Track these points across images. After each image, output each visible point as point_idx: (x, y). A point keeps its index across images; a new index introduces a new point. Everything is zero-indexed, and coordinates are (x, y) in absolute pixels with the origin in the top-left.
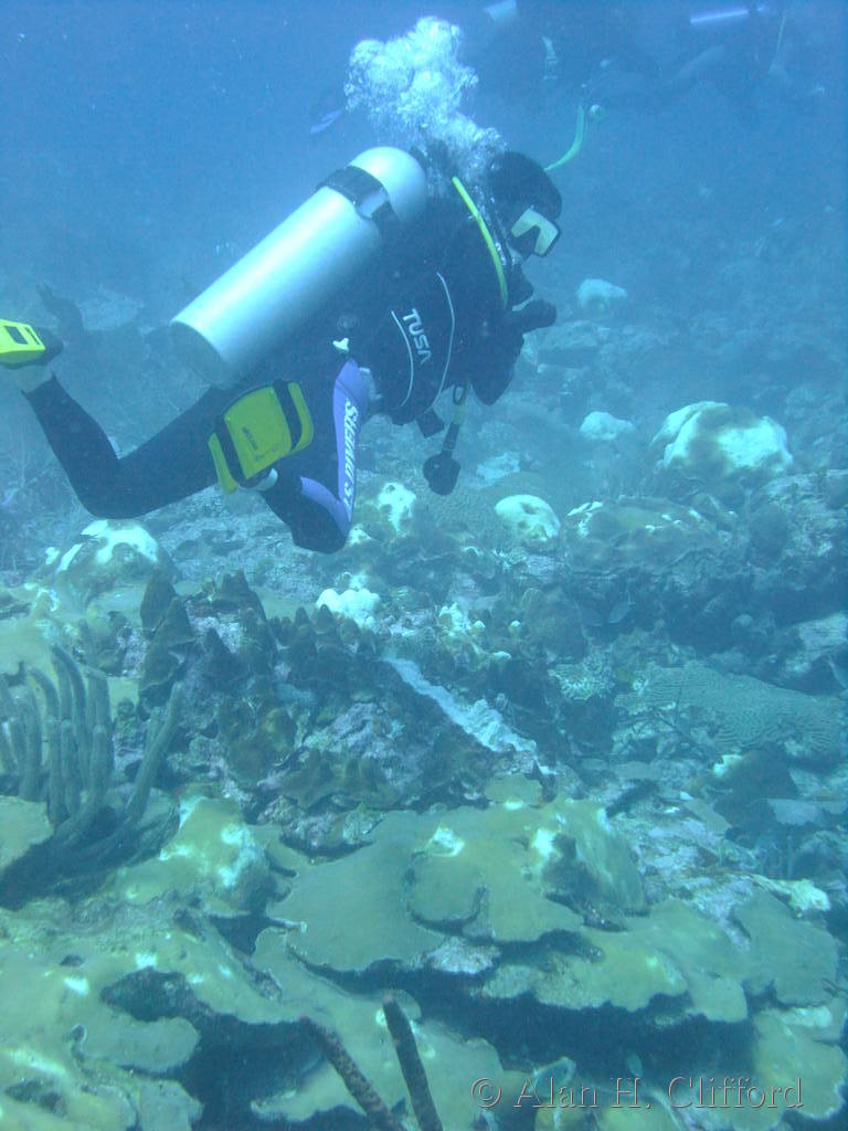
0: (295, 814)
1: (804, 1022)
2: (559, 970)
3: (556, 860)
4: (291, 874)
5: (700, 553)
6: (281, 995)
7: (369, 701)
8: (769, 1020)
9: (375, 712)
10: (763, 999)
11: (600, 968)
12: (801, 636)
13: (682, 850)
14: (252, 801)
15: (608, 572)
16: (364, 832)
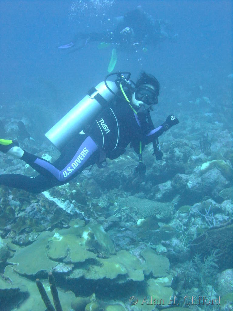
0: (16, 236)
1: (161, 282)
2: (91, 270)
3: (89, 240)
4: (15, 251)
5: (130, 166)
6: (12, 283)
7: (36, 203)
8: (151, 281)
9: (37, 206)
10: (149, 276)
11: (103, 268)
12: (159, 187)
13: (126, 239)
14: (3, 233)
15: (105, 173)
16: (35, 238)
